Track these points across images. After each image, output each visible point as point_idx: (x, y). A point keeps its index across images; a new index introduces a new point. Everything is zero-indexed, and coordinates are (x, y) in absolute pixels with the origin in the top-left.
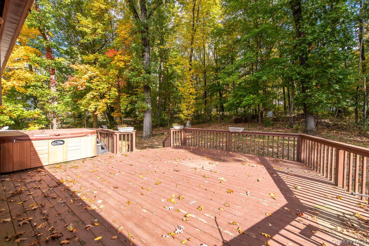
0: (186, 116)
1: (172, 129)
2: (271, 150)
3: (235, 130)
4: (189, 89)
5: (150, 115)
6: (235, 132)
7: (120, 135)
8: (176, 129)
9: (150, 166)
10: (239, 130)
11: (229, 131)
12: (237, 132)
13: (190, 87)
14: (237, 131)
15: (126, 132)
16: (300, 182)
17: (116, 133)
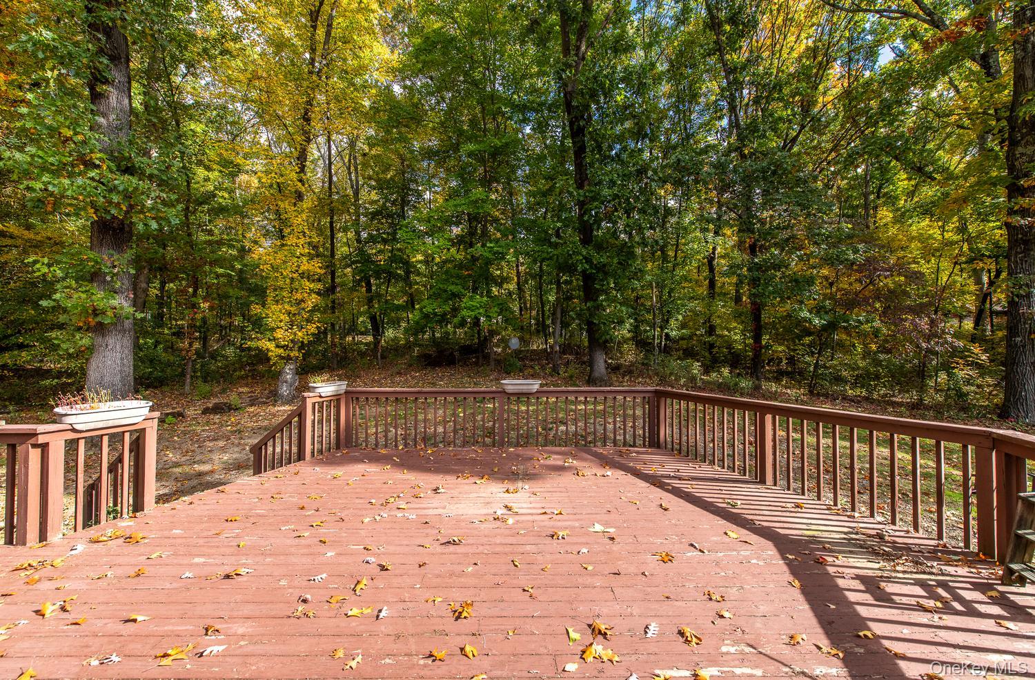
0: (282, 347)
1: (311, 394)
2: (563, 428)
3: (521, 387)
4: (298, 258)
5: (127, 342)
6: (520, 391)
7: (71, 446)
8: (323, 395)
9: (329, 554)
10: (530, 387)
11: (504, 392)
12: (524, 391)
13: (301, 254)
14: (524, 389)
15: (111, 424)
16: (719, 492)
17: (41, 439)
